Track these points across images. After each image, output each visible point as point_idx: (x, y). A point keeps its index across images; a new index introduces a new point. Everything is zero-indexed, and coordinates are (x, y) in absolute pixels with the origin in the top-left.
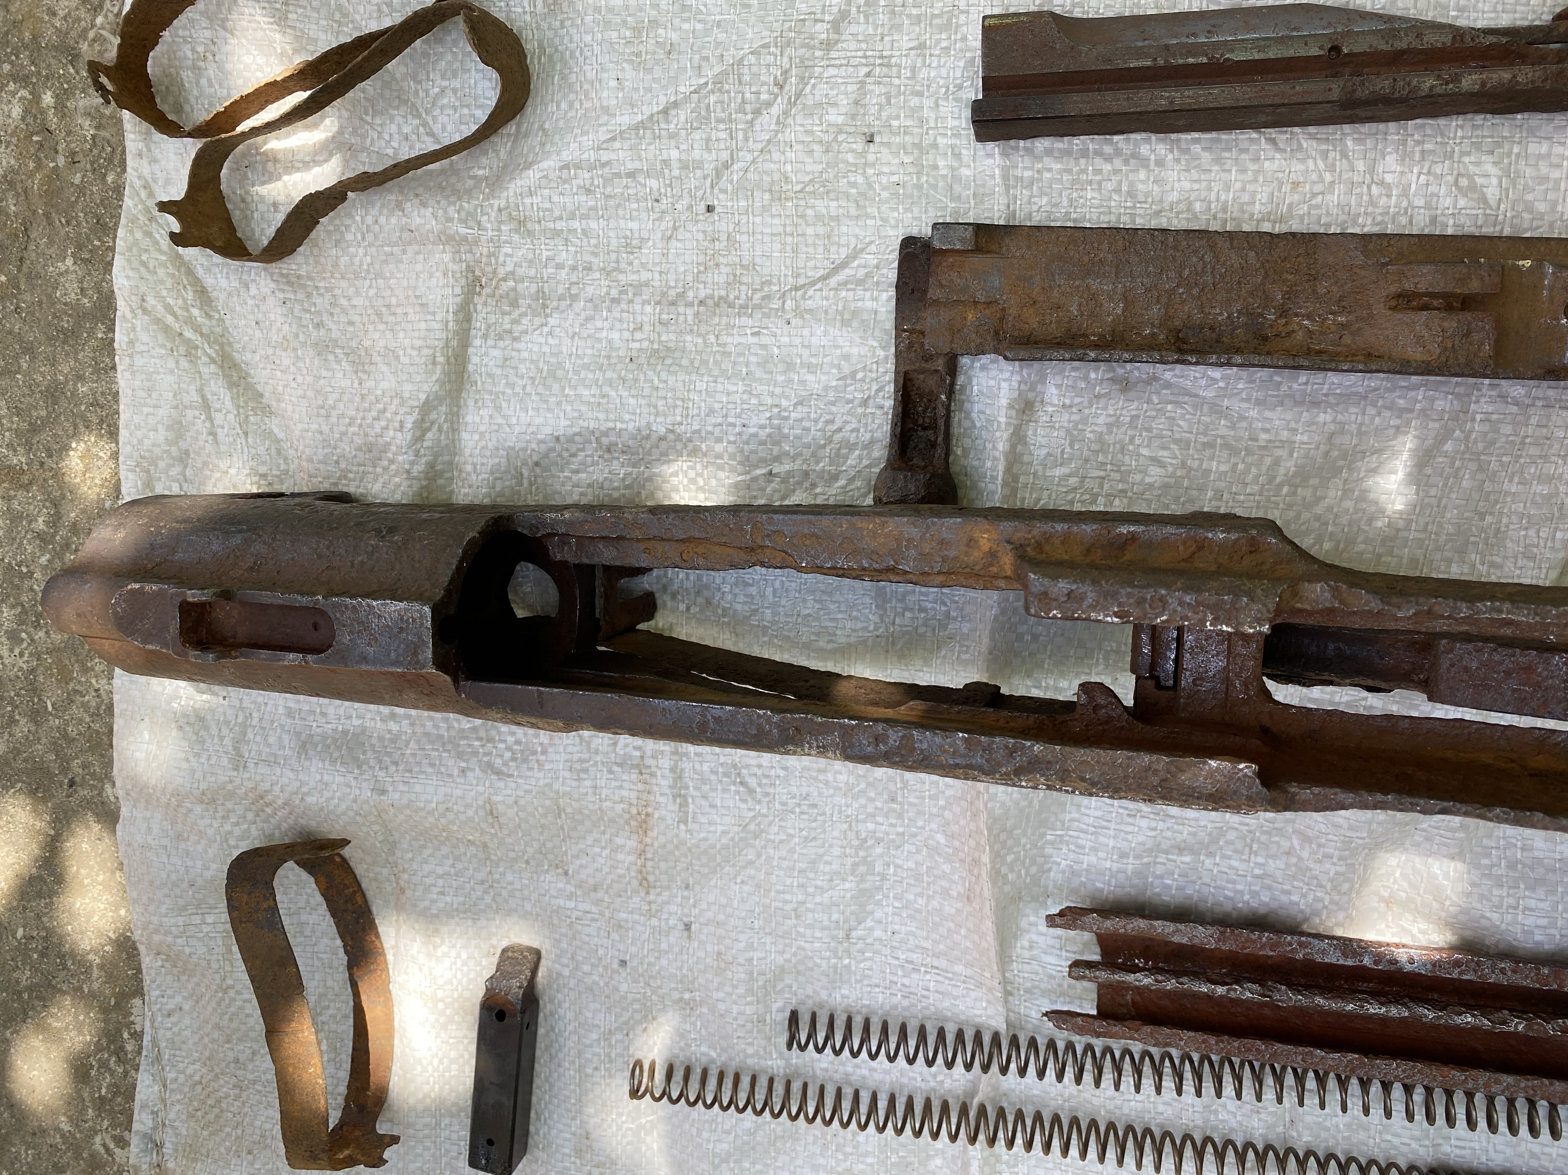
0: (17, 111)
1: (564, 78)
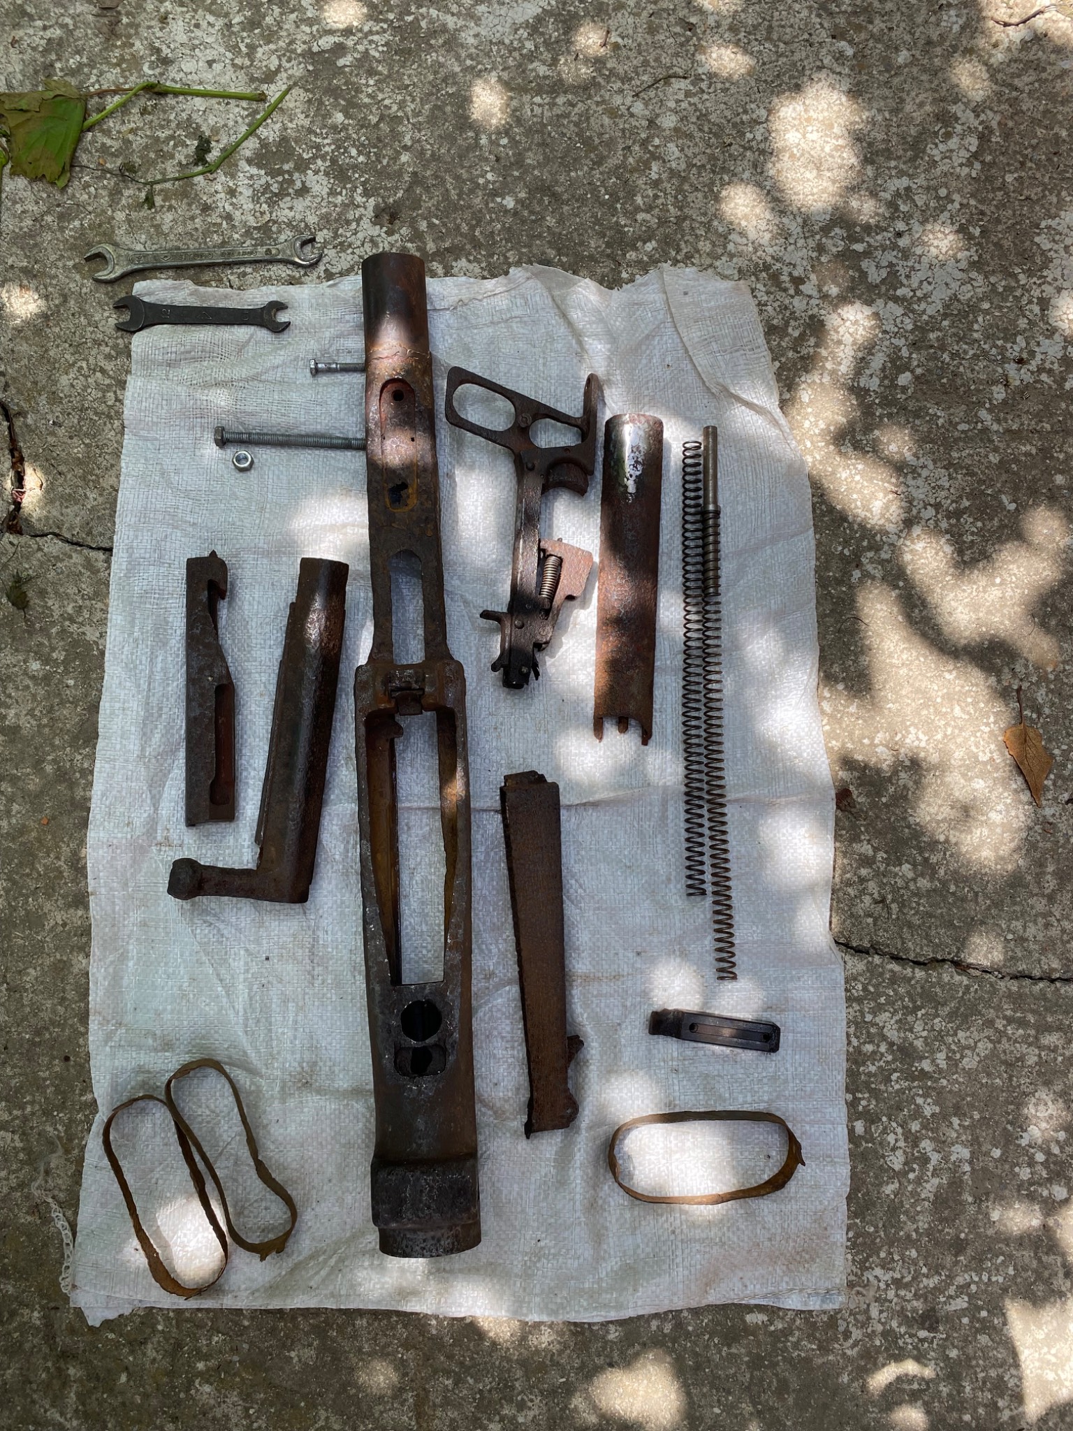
0: (207, 1388)
1: (203, 1038)
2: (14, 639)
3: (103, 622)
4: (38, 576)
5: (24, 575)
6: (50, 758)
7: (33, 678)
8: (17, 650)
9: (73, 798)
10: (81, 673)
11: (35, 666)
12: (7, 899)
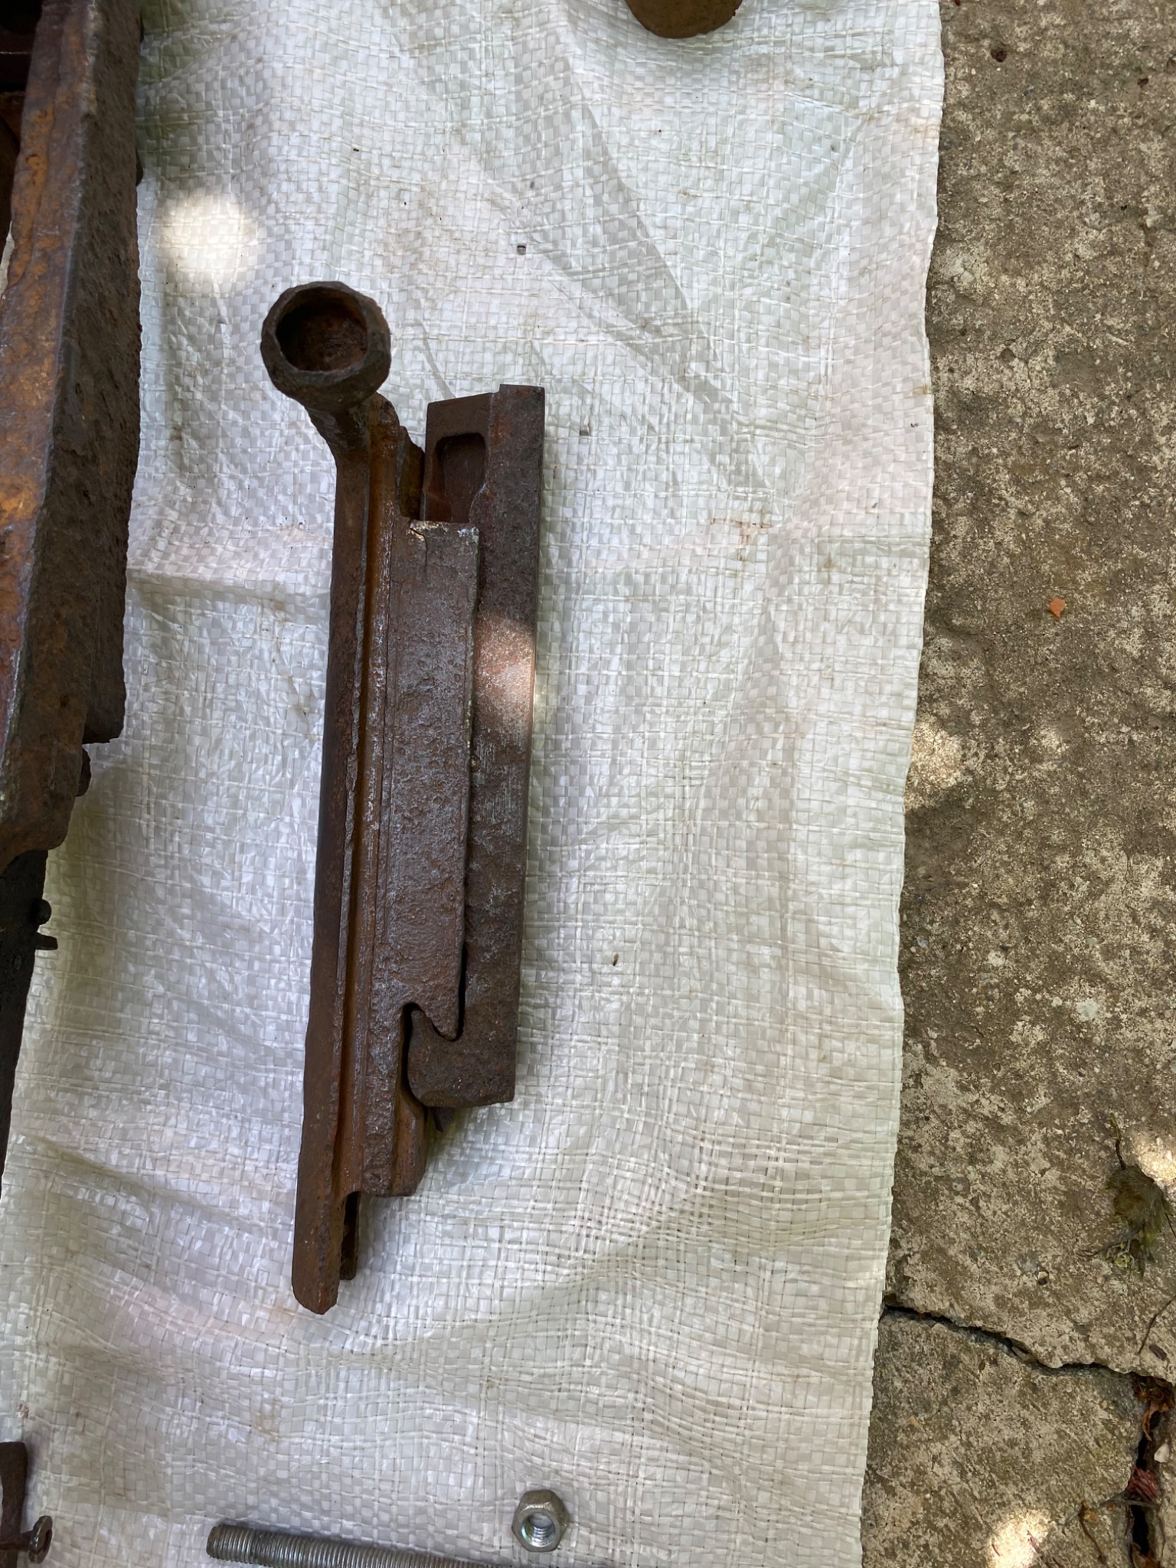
2: (1148, 1088)
3: (913, 1115)
4: (1086, 1255)
5: (1124, 1260)
6: (1046, 766)
7: (1094, 978)
8: (1139, 1053)
9: (989, 662)
10: (970, 982)
11: (1089, 1008)
12: (1151, 423)
